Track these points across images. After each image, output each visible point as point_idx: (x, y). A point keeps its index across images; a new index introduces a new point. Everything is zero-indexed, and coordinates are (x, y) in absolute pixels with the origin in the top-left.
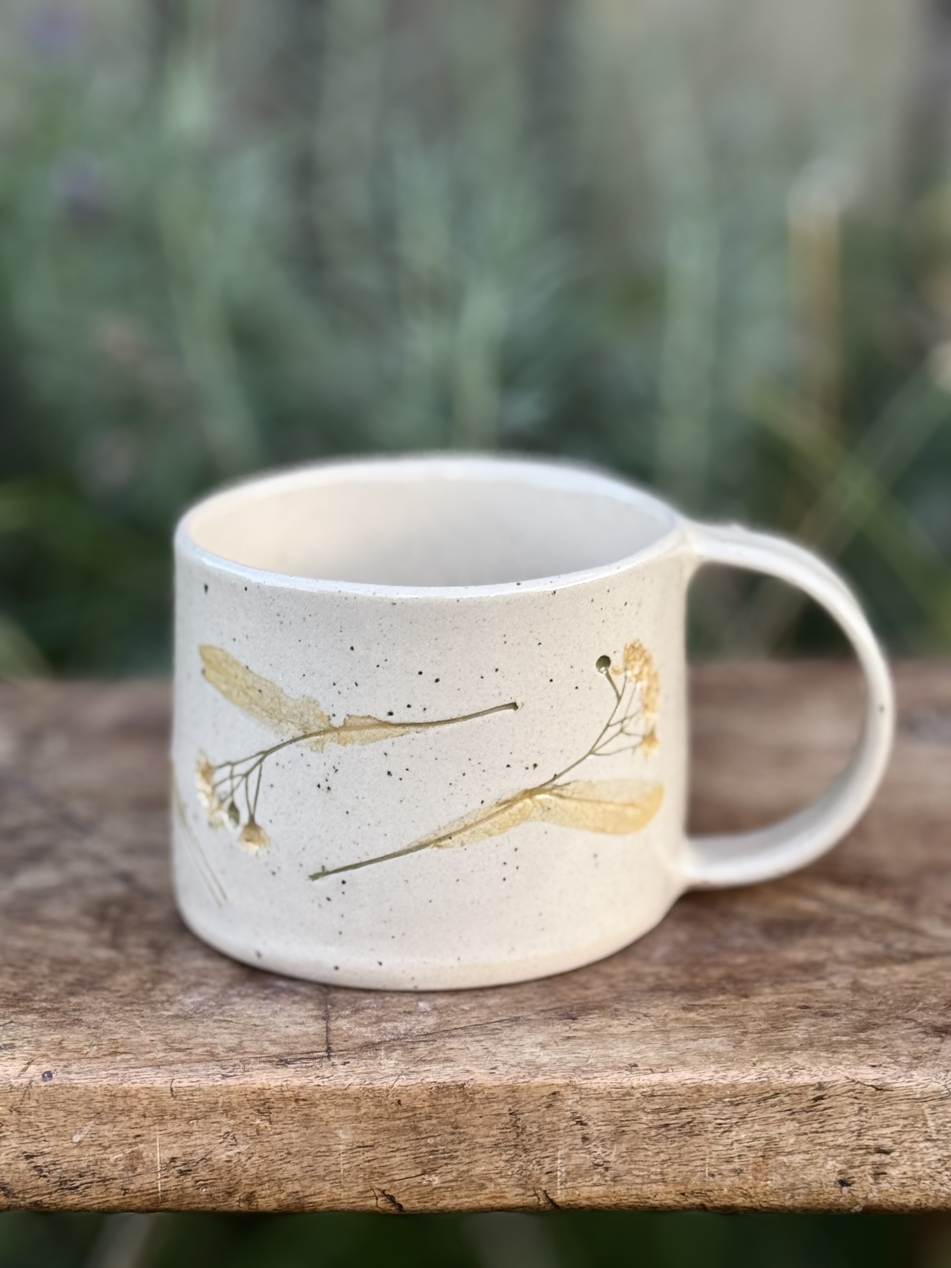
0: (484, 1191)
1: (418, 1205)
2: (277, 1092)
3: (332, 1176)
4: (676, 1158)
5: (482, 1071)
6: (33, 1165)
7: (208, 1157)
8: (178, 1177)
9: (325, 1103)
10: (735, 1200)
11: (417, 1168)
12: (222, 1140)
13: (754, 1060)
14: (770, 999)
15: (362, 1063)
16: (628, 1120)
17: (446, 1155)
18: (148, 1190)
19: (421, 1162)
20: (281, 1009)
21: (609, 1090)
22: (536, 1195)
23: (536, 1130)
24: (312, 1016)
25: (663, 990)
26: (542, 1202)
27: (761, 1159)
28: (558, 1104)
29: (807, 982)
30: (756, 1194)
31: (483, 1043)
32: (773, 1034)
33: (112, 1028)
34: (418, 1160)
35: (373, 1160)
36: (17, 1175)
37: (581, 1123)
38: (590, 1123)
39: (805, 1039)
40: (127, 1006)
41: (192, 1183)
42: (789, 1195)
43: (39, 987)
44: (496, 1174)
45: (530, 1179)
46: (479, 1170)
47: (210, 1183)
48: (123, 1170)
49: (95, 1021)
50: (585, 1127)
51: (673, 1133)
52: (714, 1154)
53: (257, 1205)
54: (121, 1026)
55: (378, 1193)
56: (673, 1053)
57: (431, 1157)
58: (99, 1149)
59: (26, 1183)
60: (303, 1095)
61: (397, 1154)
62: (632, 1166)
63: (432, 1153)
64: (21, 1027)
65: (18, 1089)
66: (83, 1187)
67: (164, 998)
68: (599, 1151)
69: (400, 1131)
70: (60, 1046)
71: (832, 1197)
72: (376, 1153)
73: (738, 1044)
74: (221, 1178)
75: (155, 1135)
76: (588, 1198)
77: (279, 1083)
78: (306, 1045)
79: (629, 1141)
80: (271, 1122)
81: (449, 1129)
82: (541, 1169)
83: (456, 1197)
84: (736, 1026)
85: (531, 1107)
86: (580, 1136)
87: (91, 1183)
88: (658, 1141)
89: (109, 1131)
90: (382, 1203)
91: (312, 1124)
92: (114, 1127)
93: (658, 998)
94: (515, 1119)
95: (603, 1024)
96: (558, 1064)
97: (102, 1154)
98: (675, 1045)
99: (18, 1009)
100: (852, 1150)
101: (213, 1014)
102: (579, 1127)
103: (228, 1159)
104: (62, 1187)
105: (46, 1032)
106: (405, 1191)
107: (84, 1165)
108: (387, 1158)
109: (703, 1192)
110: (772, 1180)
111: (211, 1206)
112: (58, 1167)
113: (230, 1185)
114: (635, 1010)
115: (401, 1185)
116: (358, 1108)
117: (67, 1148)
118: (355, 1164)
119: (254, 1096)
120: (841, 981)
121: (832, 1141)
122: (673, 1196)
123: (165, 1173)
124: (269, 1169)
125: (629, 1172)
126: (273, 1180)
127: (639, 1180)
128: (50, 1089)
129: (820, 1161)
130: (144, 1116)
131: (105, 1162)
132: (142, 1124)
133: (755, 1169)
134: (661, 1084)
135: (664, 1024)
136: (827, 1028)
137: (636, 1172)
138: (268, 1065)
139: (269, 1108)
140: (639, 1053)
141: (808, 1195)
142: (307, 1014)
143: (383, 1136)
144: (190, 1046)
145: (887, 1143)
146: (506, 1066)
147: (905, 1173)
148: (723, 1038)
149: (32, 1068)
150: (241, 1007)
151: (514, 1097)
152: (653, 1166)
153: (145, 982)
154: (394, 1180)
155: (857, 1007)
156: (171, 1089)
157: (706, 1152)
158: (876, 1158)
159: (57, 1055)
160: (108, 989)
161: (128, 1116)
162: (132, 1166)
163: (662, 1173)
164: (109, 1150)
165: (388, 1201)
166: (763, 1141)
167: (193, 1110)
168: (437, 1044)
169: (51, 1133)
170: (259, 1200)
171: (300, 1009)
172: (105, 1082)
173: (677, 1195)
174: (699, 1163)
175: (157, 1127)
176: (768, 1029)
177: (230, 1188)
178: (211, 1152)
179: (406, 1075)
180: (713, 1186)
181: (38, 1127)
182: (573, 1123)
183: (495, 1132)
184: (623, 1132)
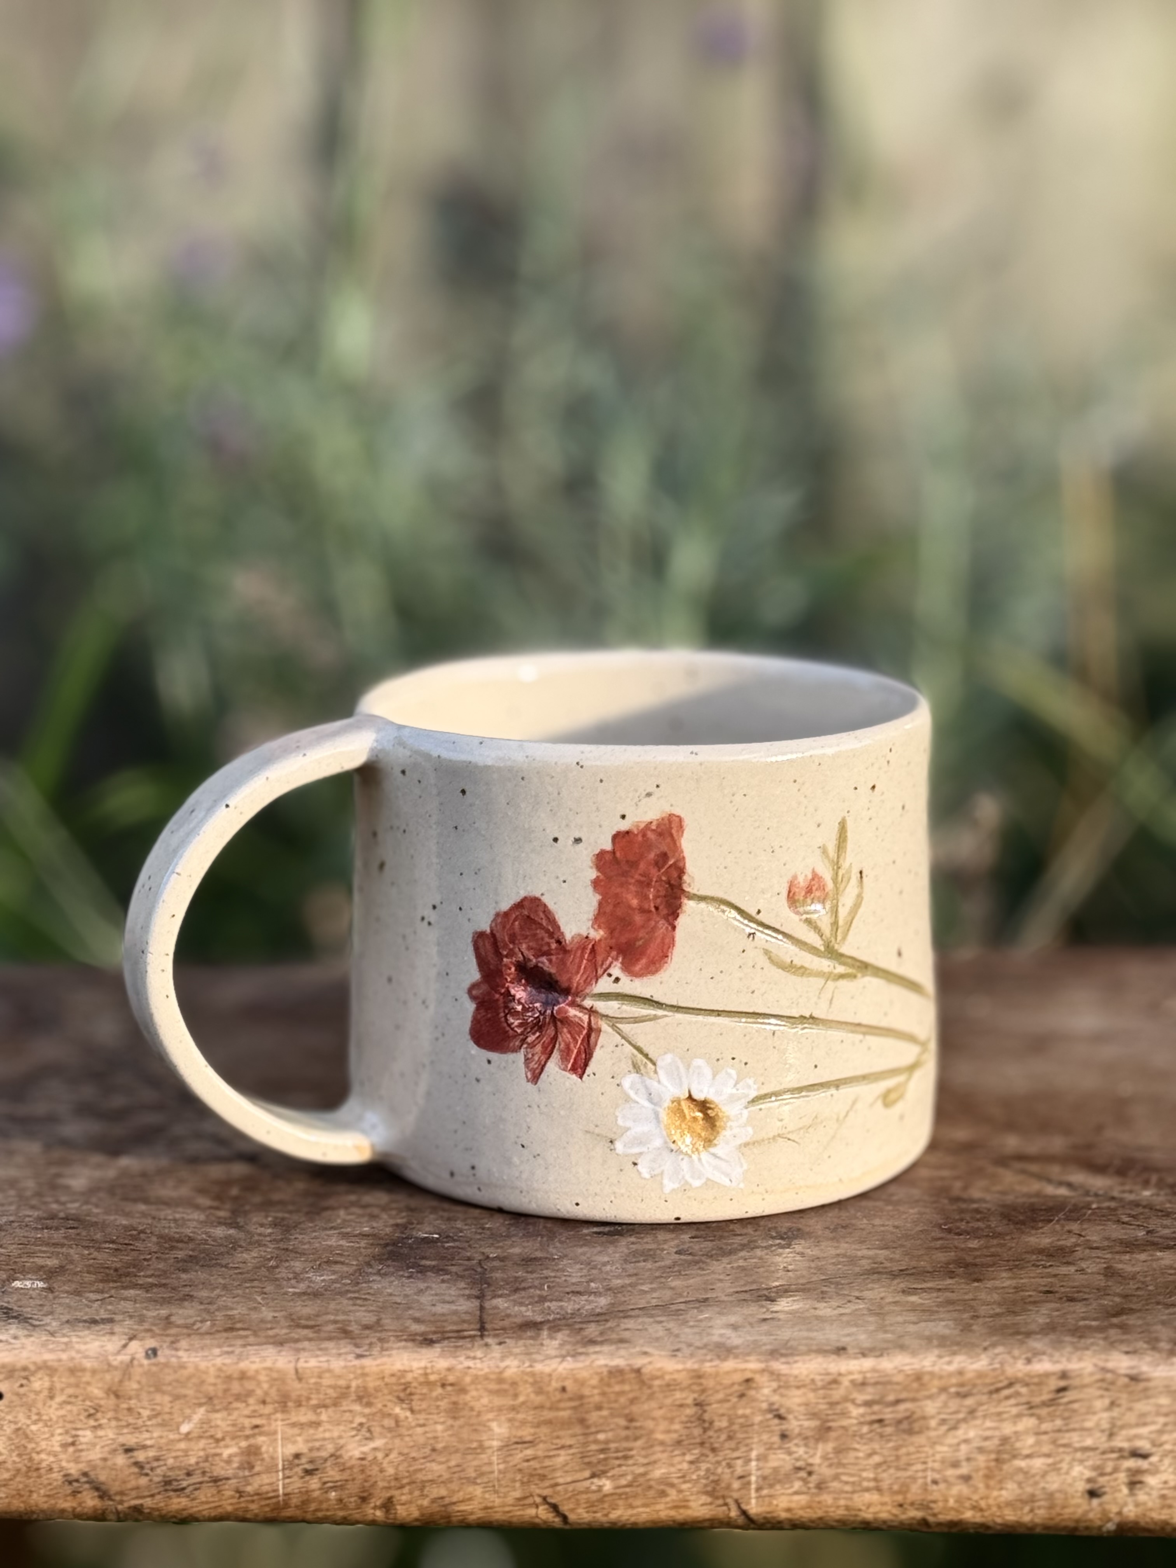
0: (664, 1500)
1: (585, 1515)
2: (421, 1375)
3: (485, 1479)
4: (891, 1461)
5: (663, 1353)
6: (132, 1460)
7: (338, 1453)
8: (302, 1477)
9: (477, 1390)
10: (963, 1513)
11: (584, 1469)
12: (354, 1433)
13: (986, 1344)
14: (1008, 1283)
15: (521, 1343)
16: (834, 1414)
17: (620, 1454)
18: (267, 1493)
19: (589, 1463)
20: (427, 1288)
21: (812, 1376)
22: (726, 1504)
23: (724, 1423)
24: (463, 1295)
25: (879, 1273)
26: (734, 1513)
27: (993, 1464)
28: (752, 1393)
29: (1051, 1266)
30: (989, 1507)
31: (664, 1324)
32: (1008, 1318)
33: (229, 1304)
34: (587, 1460)
35: (534, 1459)
36: (114, 1473)
37: (780, 1417)
38: (790, 1417)
39: (1048, 1323)
40: (245, 1282)
41: (318, 1486)
42: (1027, 1509)
43: (146, 1263)
44: (679, 1478)
45: (718, 1485)
46: (658, 1472)
47: (341, 1486)
48: (239, 1468)
49: (209, 1297)
50: (784, 1422)
51: (889, 1430)
52: (938, 1457)
53: (396, 1513)
54: (238, 1303)
55: (538, 1500)
56: (889, 1336)
57: (602, 1456)
58: (211, 1441)
59: (124, 1482)
60: (451, 1378)
61: (562, 1452)
62: (840, 1470)
63: (602, 1451)
64: (122, 1302)
65: (116, 1368)
66: (191, 1488)
67: (291, 1276)
68: (801, 1451)
69: (565, 1424)
70: (167, 1322)
71: (1080, 1511)
72: (537, 1450)
73: (966, 1328)
74: (353, 1480)
75: (277, 1426)
76: (789, 1510)
77: (423, 1364)
78: (455, 1323)
79: (837, 1439)
80: (412, 1411)
81: (623, 1422)
82: (732, 1473)
83: (631, 1507)
84: (964, 1311)
85: (720, 1396)
86: (779, 1433)
87: (201, 1483)
88: (871, 1440)
89: (223, 1419)
90: (543, 1514)
91: (461, 1414)
92: (229, 1414)
93: (873, 1281)
94: (700, 1412)
95: (807, 1306)
96: (752, 1346)
97: (214, 1448)
98: (892, 1328)
99: (119, 1284)
100: (1104, 1453)
101: (348, 1291)
102: (776, 1421)
103: (362, 1456)
104: (168, 1487)
105: (151, 1307)
106: (570, 1498)
107: (193, 1460)
108: (549, 1457)
109: (925, 1503)
110: (1007, 1489)
111: (341, 1514)
112: (161, 1463)
113: (364, 1487)
114: (846, 1292)
115: (566, 1491)
116: (516, 1396)
117: (173, 1441)
118: (511, 1464)
119: (393, 1380)
120: (1091, 1267)
121: (1079, 1442)
122: (889, 1508)
123: (287, 1473)
124: (411, 1469)
125: (836, 1477)
126: (414, 1482)
127: (848, 1488)
128: (154, 1369)
129: (1064, 1466)
130: (264, 1402)
131: (217, 1458)
132: (261, 1412)
133: (987, 1477)
134: (874, 1370)
135: (881, 1307)
136: (1074, 1312)
137: (844, 1478)
138: (410, 1344)
139: (411, 1394)
140: (849, 1335)
141: (1051, 1507)
142: (457, 1292)
143: (544, 1430)
144: (319, 1323)
145: (1144, 1445)
146: (692, 1348)
147: (1166, 1482)
148: (951, 1323)
149: (134, 1346)
150: (379, 1286)
151: (701, 1384)
152: (864, 1470)
153: (269, 1260)
154: (557, 1485)
155: (1110, 1292)
156: (296, 1371)
157: (927, 1452)
158: (1131, 1463)
159: (165, 1329)
160: (226, 1266)
161: (245, 1402)
162: (249, 1463)
163: (875, 1480)
164: (222, 1444)
165: (551, 1510)
166: (996, 1441)
167: (322, 1396)
168: (609, 1324)
169: (154, 1421)
170: (398, 1507)
171: (449, 1288)
172: (219, 1361)
173: (894, 1506)
174: (919, 1467)
175: (279, 1416)
176: (1003, 1313)
177: (364, 1492)
178: (342, 1447)
179: (573, 1356)
180: (936, 1496)
181: (139, 1414)
182: (770, 1416)
183: (677, 1426)
184: (829, 1429)
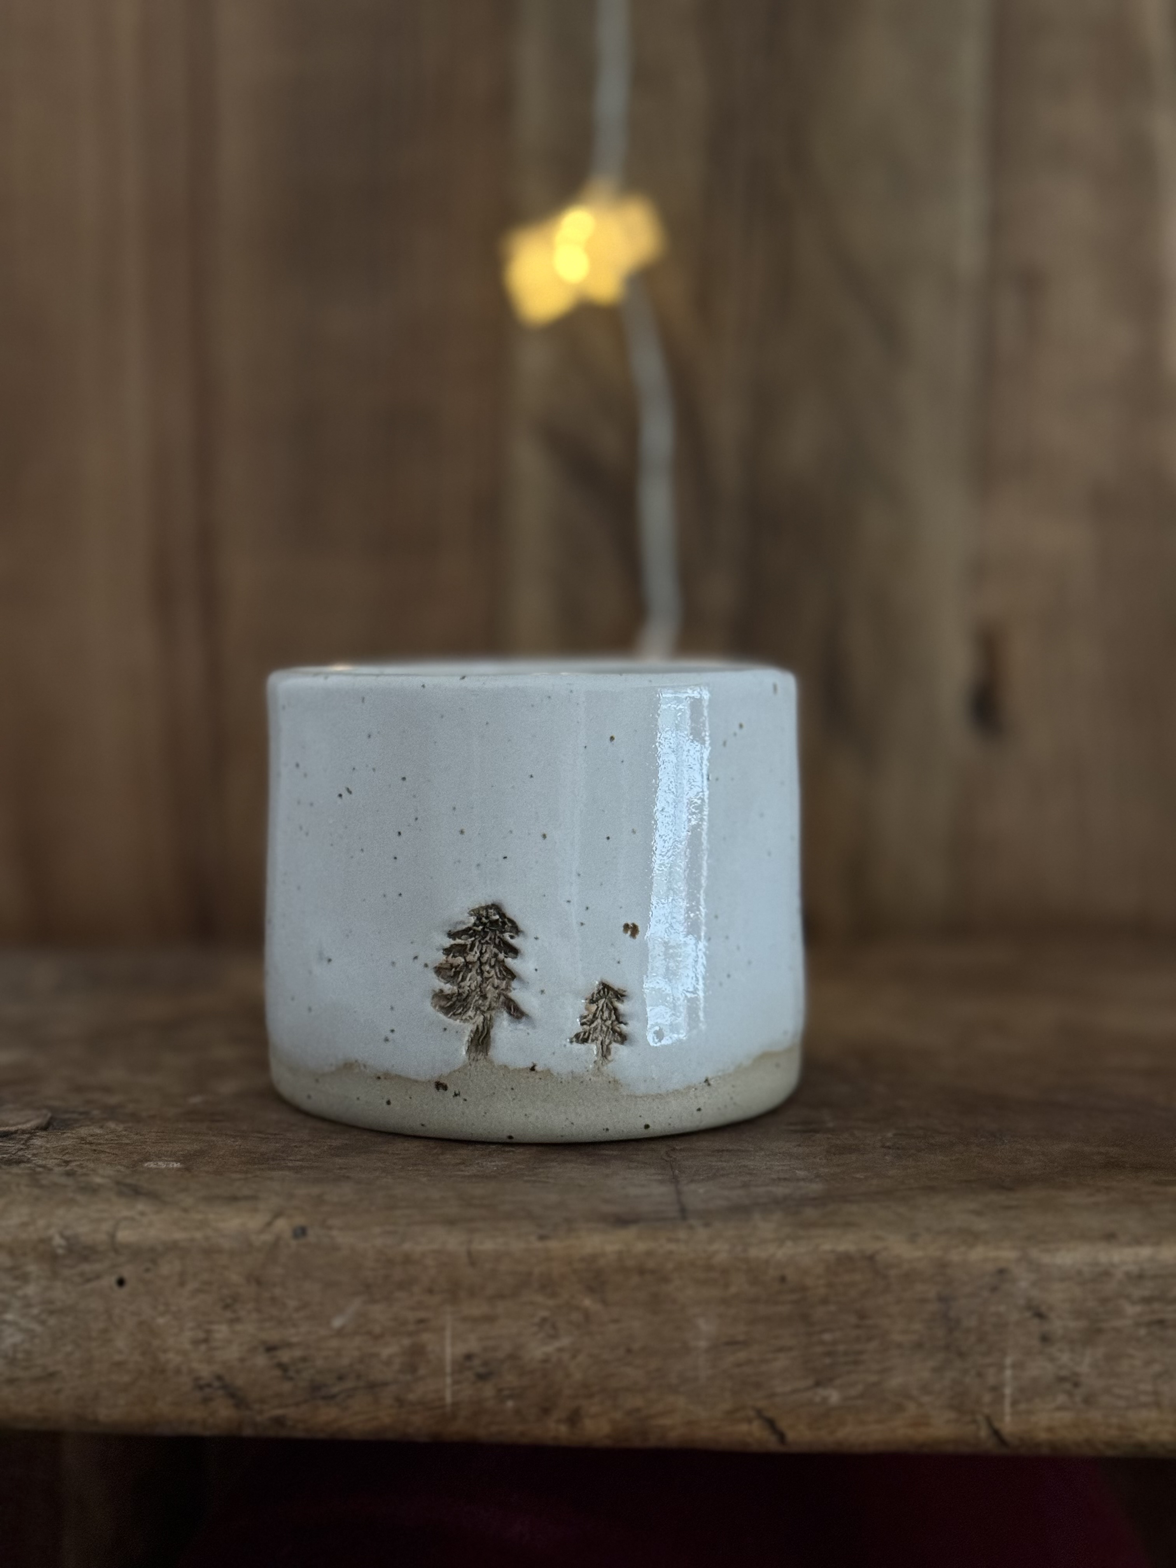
0: (901, 1415)
1: (807, 1435)
2: (616, 1259)
3: (690, 1387)
5: (899, 1238)
6: (275, 1361)
7: (517, 1354)
8: (474, 1383)
9: (681, 1278)
11: (807, 1376)
12: (535, 1329)
15: (731, 1226)
16: (1106, 1313)
17: (849, 1359)
18: (432, 1402)
19: (813, 1369)
20: (613, 1173)
21: (1078, 1267)
22: (974, 1422)
24: (655, 1180)
25: (1118, 1166)
26: (983, 1435)
28: (1007, 1286)
31: (893, 1209)
33: (390, 1185)
34: (810, 1365)
35: (747, 1363)
36: (253, 1376)
37: (1040, 1315)
38: (1053, 1315)
40: (410, 1166)
41: (492, 1393)
43: (296, 1149)
44: (919, 1388)
45: (965, 1397)
46: (895, 1382)
47: (520, 1393)
48: (400, 1371)
49: (367, 1178)
50: (1045, 1321)
53: (583, 1431)
54: (401, 1184)
55: (751, 1413)
57: (828, 1361)
58: (367, 1338)
59: (265, 1387)
60: (650, 1264)
61: (781, 1355)
62: (1113, 1382)
63: (829, 1354)
64: (268, 1182)
65: (259, 1249)
66: (343, 1395)
67: (458, 1161)
68: (1065, 1358)
69: (785, 1321)
70: (319, 1200)
72: (751, 1352)
74: (534, 1386)
75: (445, 1320)
76: (1050, 1429)
77: (617, 1247)
78: (653, 1205)
79: (1108, 1343)
80: (605, 1302)
81: (853, 1319)
82: (983, 1383)
83: (862, 1423)
85: (969, 1289)
86: (1039, 1335)
87: (355, 1389)
88: (1150, 1345)
89: (383, 1312)
90: (757, 1432)
91: (662, 1307)
92: (390, 1306)
93: (1118, 1174)
94: (944, 1308)
95: (1051, 1195)
97: (371, 1347)
98: (1162, 1216)
99: (265, 1166)
101: (523, 1176)
102: (1036, 1321)
103: (545, 1358)
104: (316, 1394)
105: (301, 1186)
106: (789, 1412)
107: (345, 1361)
108: (766, 1361)
111: (519, 1428)
112: (309, 1364)
113: (546, 1395)
114: (1091, 1183)
115: (786, 1403)
116: (727, 1286)
117: (323, 1338)
118: (721, 1369)
119: (583, 1266)
123: (457, 1377)
124: (602, 1374)
125: (1108, 1390)
126: (605, 1390)
127: (1121, 1403)
128: (303, 1250)
130: (430, 1291)
131: (374, 1359)
132: (427, 1303)
134: (1152, 1260)
135: (1138, 1196)
137: (1117, 1391)
138: (601, 1226)
139: (604, 1283)
140: (1114, 1223)
142: (650, 1178)
143: (760, 1328)
144: (495, 1203)
146: (932, 1233)
149: (280, 1222)
150: (559, 1171)
151: (946, 1275)
152: (1141, 1382)
154: (774, 1395)
156: (469, 1254)
159: (316, 1207)
160: (384, 1153)
161: (409, 1290)
162: (411, 1365)
163: (1156, 1393)
164: (381, 1341)
165: (767, 1426)
167: (498, 1285)
168: (829, 1208)
169: (302, 1314)
170: (586, 1421)
171: (638, 1174)
172: (379, 1242)
175: (448, 1308)
177: (546, 1401)
178: (521, 1346)
179: (793, 1240)
181: (284, 1304)
182: (1028, 1314)
183: (917, 1326)
184: (1099, 1331)
